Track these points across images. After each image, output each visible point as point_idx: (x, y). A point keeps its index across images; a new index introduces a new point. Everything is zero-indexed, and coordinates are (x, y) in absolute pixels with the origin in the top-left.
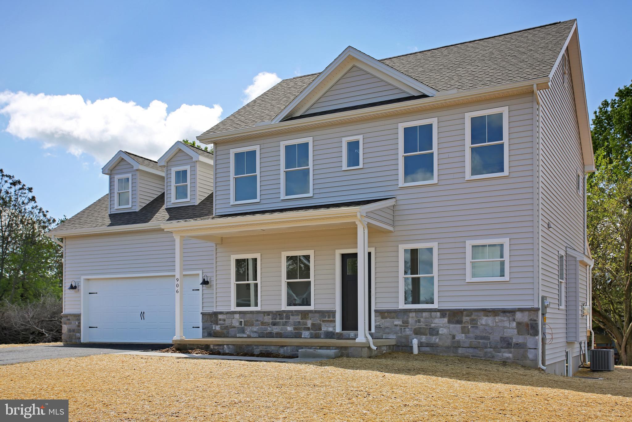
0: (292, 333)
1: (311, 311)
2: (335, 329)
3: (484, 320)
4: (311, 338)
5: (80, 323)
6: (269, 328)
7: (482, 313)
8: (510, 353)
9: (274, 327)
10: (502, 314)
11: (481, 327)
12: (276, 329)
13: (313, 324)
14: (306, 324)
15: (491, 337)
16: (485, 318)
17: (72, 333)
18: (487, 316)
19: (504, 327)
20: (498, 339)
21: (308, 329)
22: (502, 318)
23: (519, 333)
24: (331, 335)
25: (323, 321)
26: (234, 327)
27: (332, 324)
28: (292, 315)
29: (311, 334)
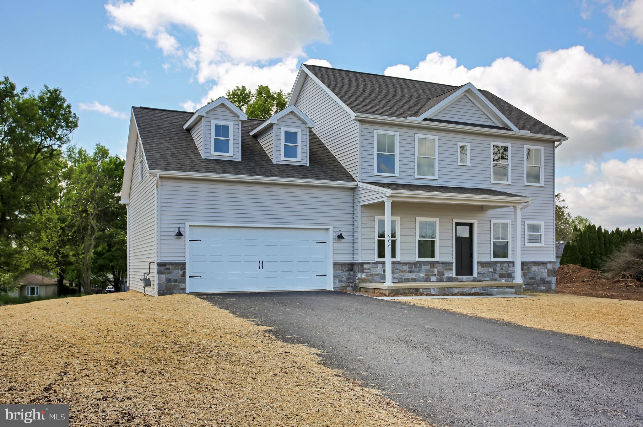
0: (424, 278)
1: (438, 263)
2: (453, 275)
3: (534, 268)
4: (437, 281)
5: (184, 272)
6: (407, 275)
7: (532, 264)
8: (544, 287)
9: (410, 274)
10: (541, 265)
11: (532, 272)
12: (412, 276)
13: (438, 272)
14: (433, 272)
15: (537, 278)
16: (534, 267)
17: (172, 284)
18: (535, 266)
19: (542, 272)
20: (539, 279)
21: (435, 275)
22: (541, 267)
23: (548, 276)
24: (450, 279)
25: (446, 269)
26: (378, 275)
27: (451, 271)
28: (424, 265)
29: (437, 279)
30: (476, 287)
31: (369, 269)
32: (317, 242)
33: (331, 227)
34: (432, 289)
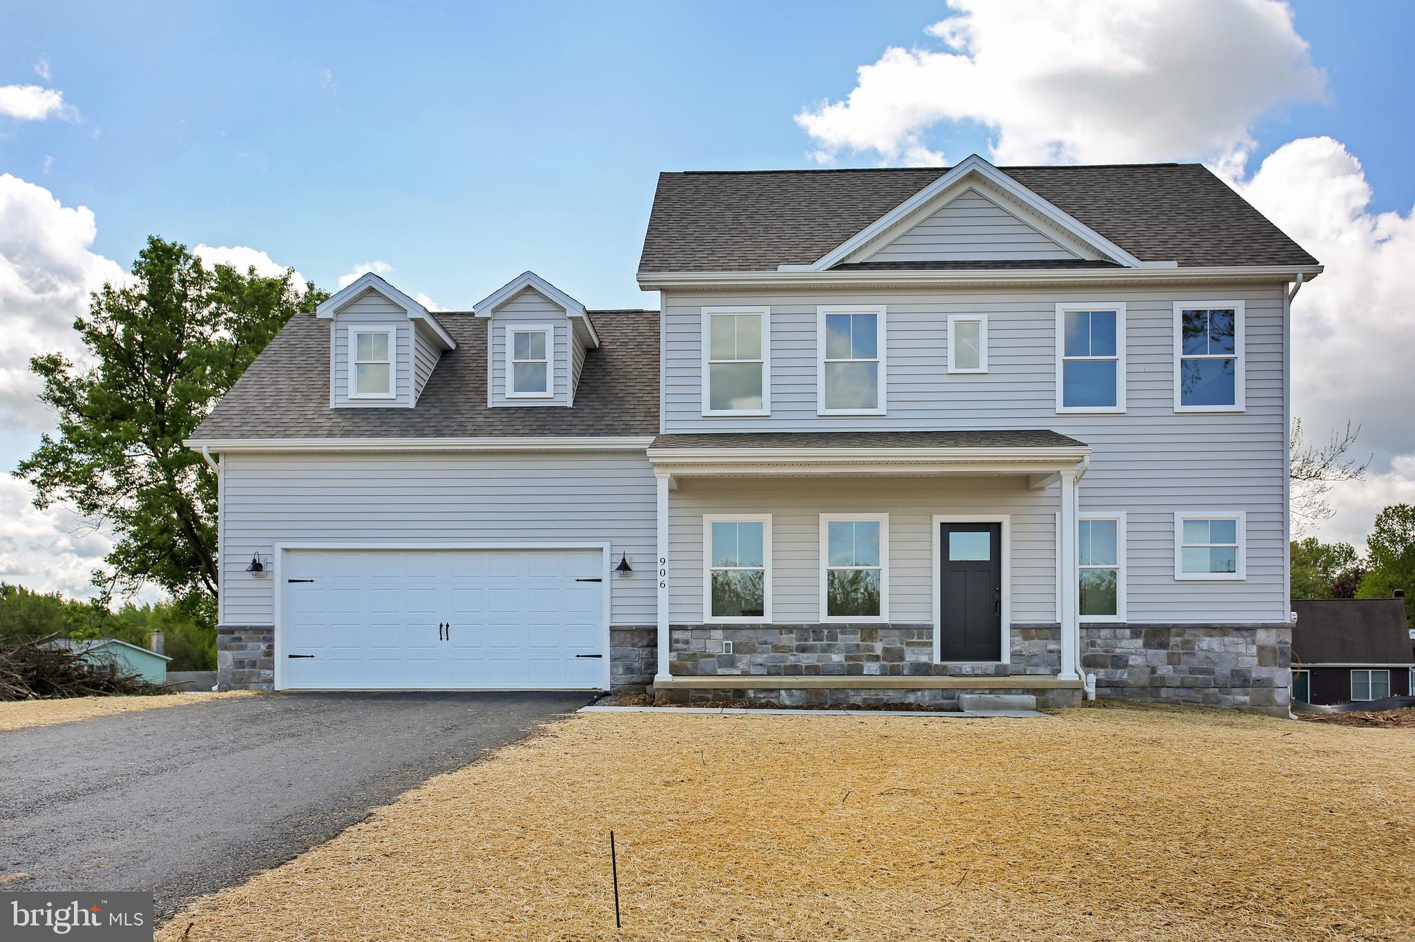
0: (842, 666)
1: (884, 627)
2: (932, 659)
3: (1206, 643)
4: (882, 674)
5: (271, 647)
6: (792, 658)
7: (1200, 632)
8: (1247, 694)
9: (802, 655)
10: (1235, 632)
11: (1201, 654)
12: (806, 659)
13: (886, 650)
14: (871, 649)
15: (1217, 669)
16: (1208, 639)
17: (247, 670)
18: (1211, 636)
19: (1239, 654)
20: (1228, 672)
21: (877, 658)
22: (1235, 639)
23: (1260, 663)
24: (923, 669)
25: (908, 644)
26: (711, 656)
27: (926, 650)
28: (843, 633)
29: (883, 668)
30: (920, 690)
31: (687, 642)
32: (578, 580)
33: (606, 546)
34: (783, 692)
